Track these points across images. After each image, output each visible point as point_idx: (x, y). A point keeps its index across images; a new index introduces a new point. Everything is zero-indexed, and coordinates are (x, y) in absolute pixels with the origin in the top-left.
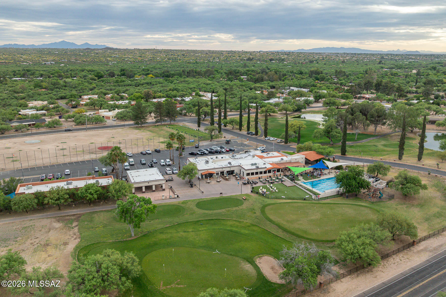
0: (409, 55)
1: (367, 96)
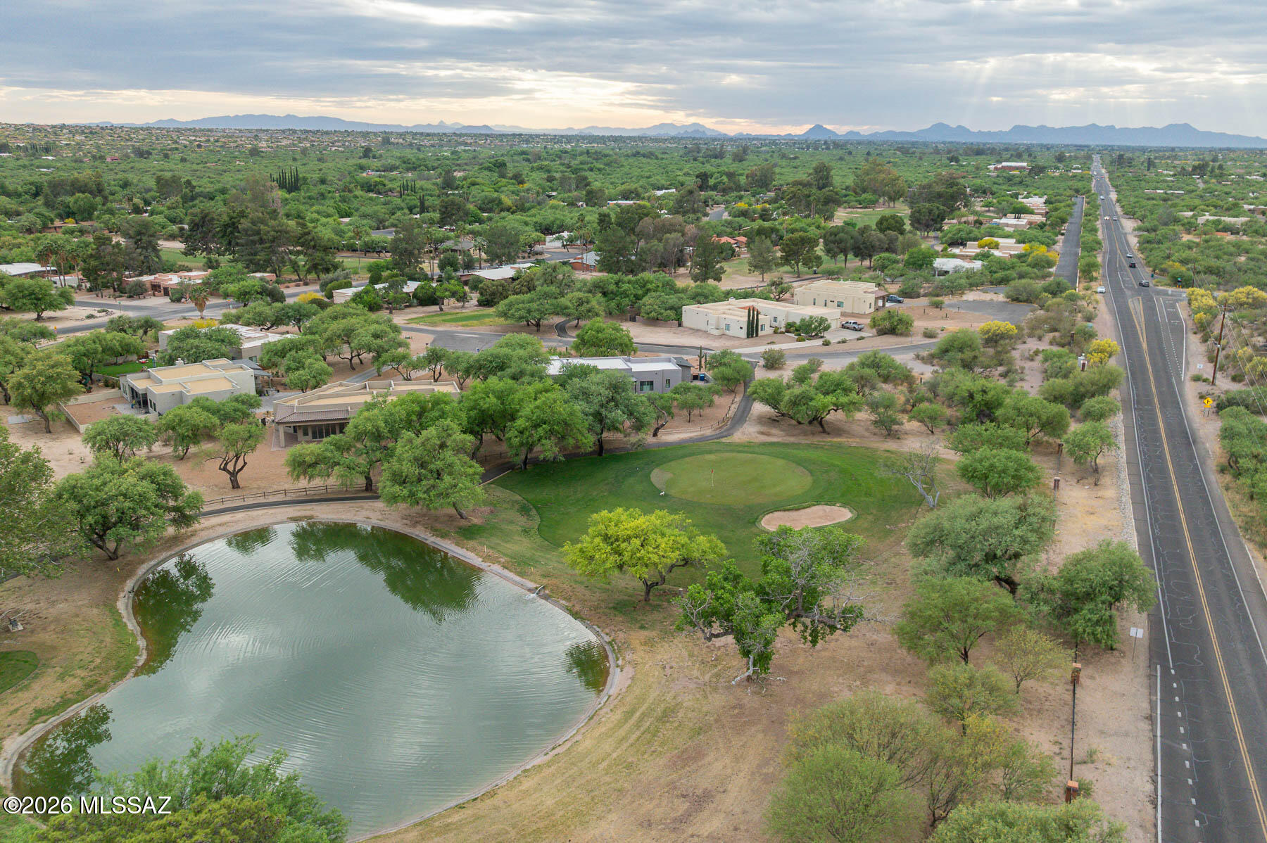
0: (460, 135)
1: (173, 280)
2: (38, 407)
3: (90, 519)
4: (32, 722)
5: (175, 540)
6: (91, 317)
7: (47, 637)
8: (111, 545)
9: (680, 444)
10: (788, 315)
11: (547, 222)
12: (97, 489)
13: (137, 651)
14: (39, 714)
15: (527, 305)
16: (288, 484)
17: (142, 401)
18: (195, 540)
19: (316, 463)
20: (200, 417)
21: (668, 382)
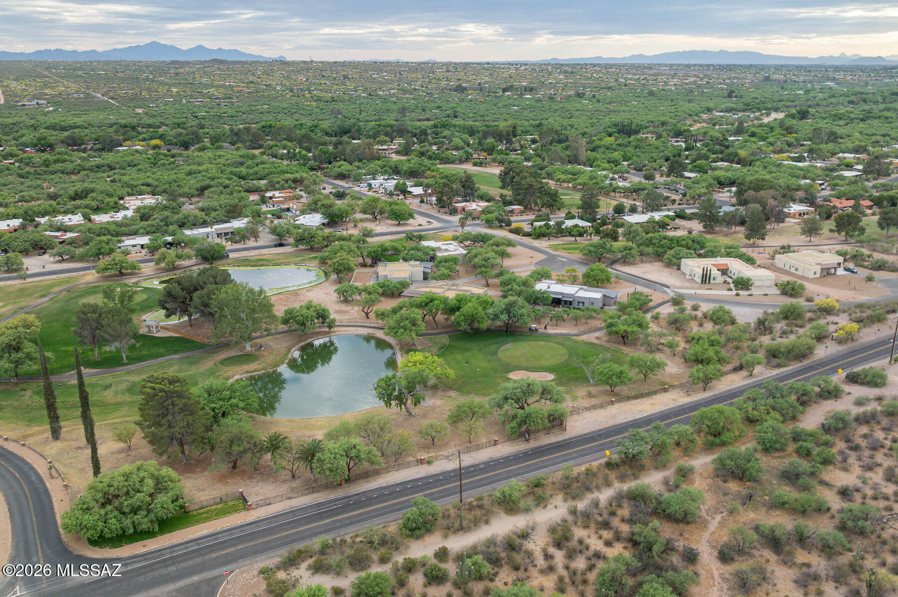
1: (474, 206)
2: (337, 274)
6: (420, 225)
7: (267, 353)
10: (740, 272)
18: (334, 334)
21: (593, 303)
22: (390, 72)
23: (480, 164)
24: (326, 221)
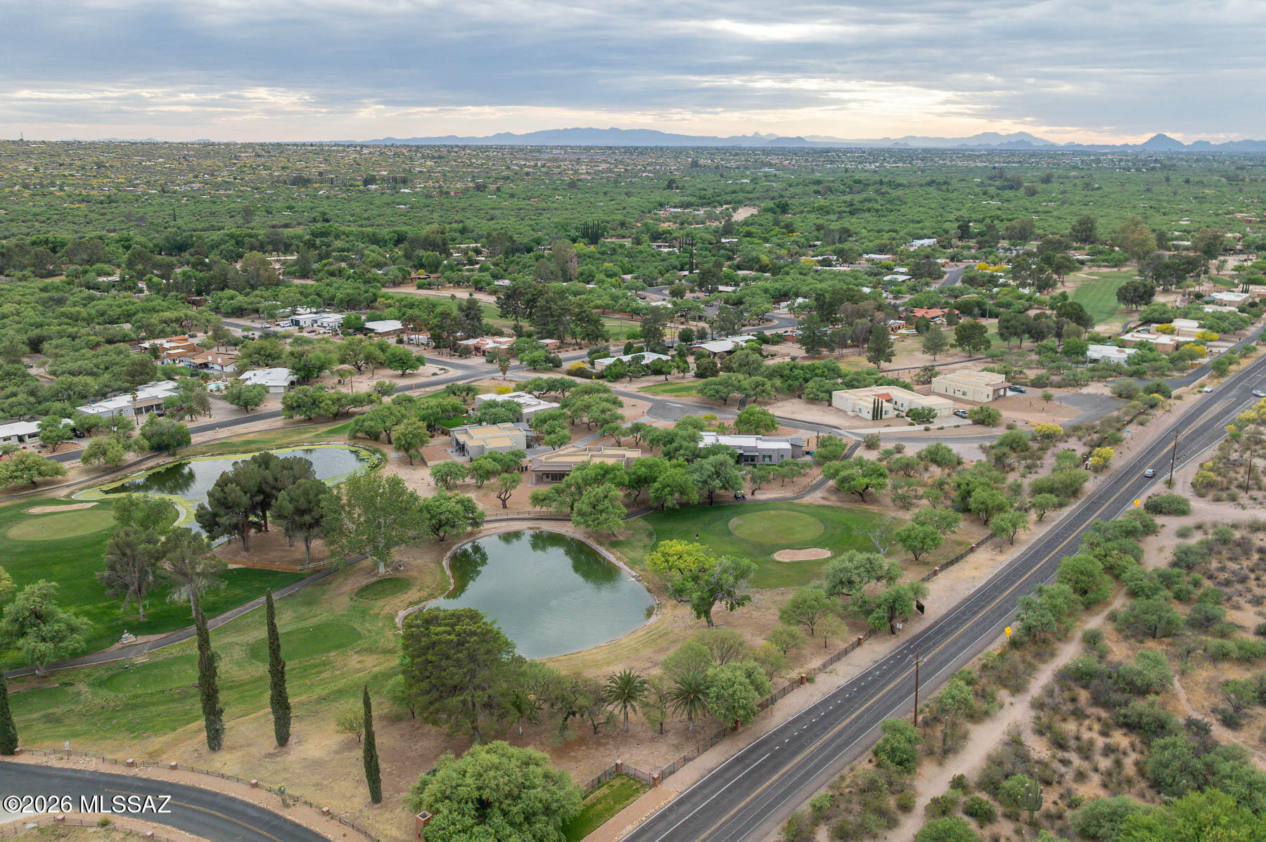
1: (489, 343)
2: (407, 450)
3: (434, 522)
4: (408, 607)
5: (471, 534)
6: (435, 374)
7: (414, 574)
8: (442, 534)
9: (765, 502)
10: (911, 402)
11: (786, 288)
12: (438, 507)
13: (450, 584)
14: (411, 604)
15: (716, 387)
16: (530, 509)
17: (461, 448)
18: (481, 535)
19: (545, 499)
20: (490, 465)
21: (782, 456)
22: (167, 157)
23: (429, 286)
24: (294, 378)
